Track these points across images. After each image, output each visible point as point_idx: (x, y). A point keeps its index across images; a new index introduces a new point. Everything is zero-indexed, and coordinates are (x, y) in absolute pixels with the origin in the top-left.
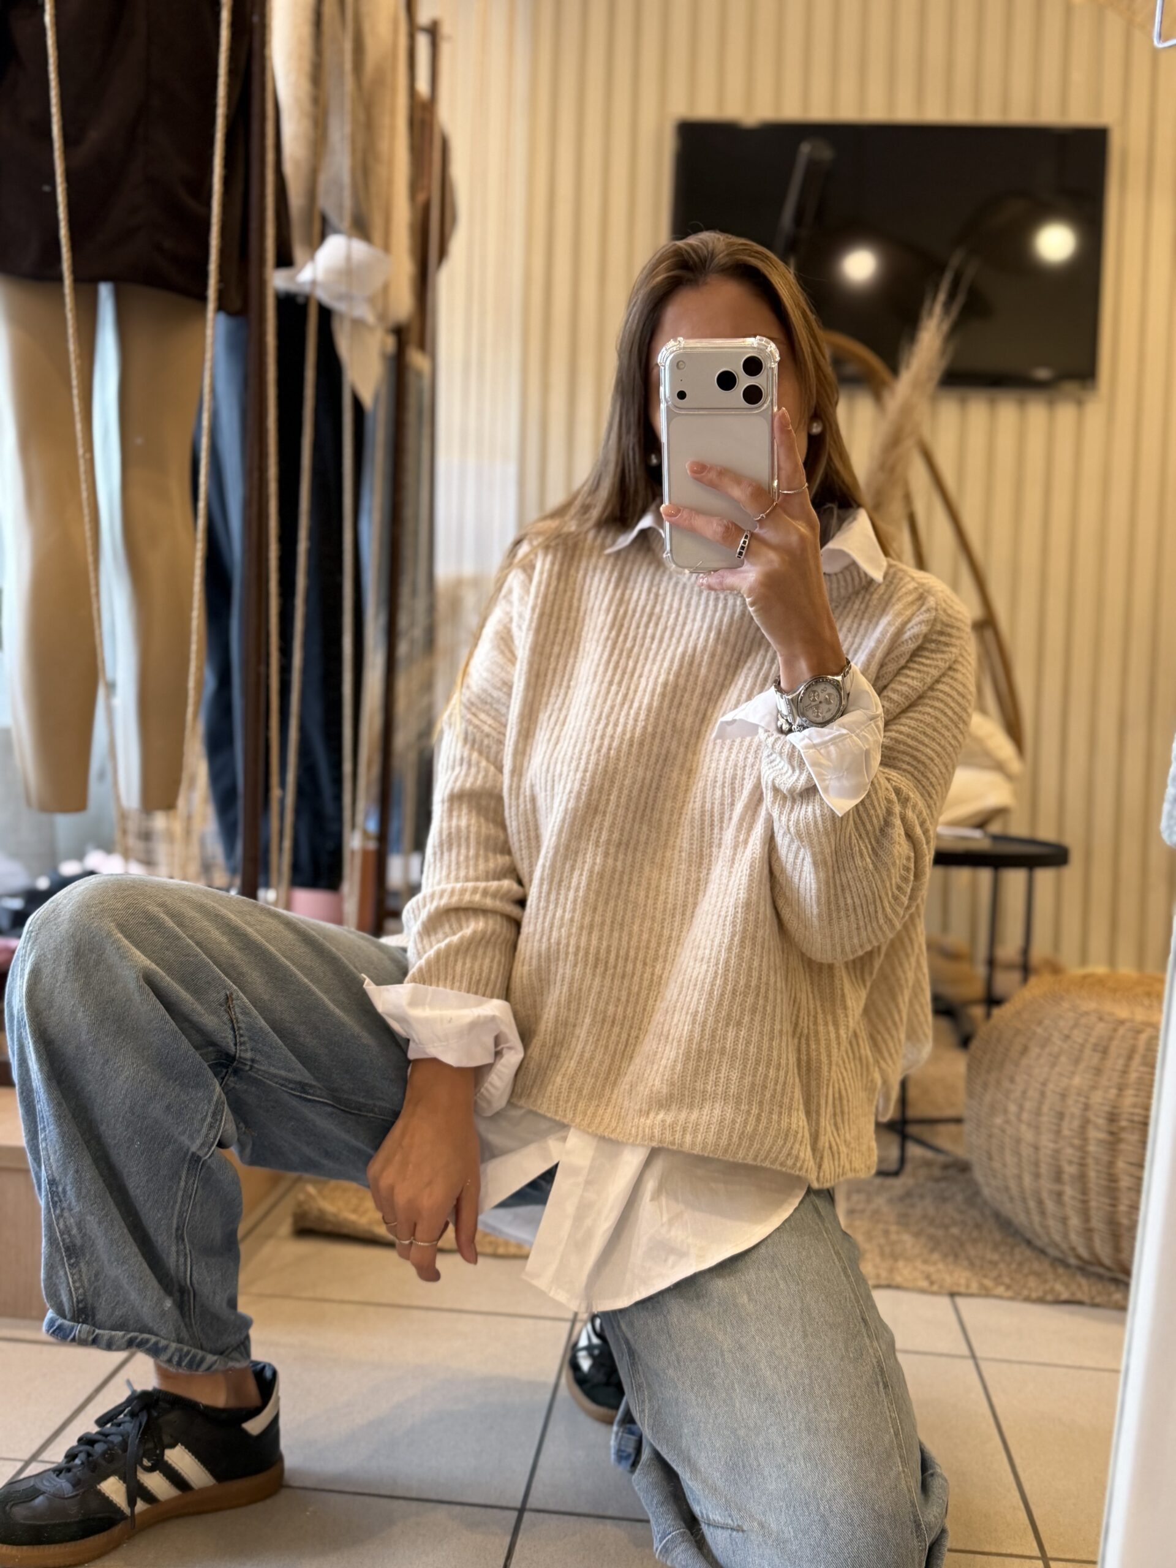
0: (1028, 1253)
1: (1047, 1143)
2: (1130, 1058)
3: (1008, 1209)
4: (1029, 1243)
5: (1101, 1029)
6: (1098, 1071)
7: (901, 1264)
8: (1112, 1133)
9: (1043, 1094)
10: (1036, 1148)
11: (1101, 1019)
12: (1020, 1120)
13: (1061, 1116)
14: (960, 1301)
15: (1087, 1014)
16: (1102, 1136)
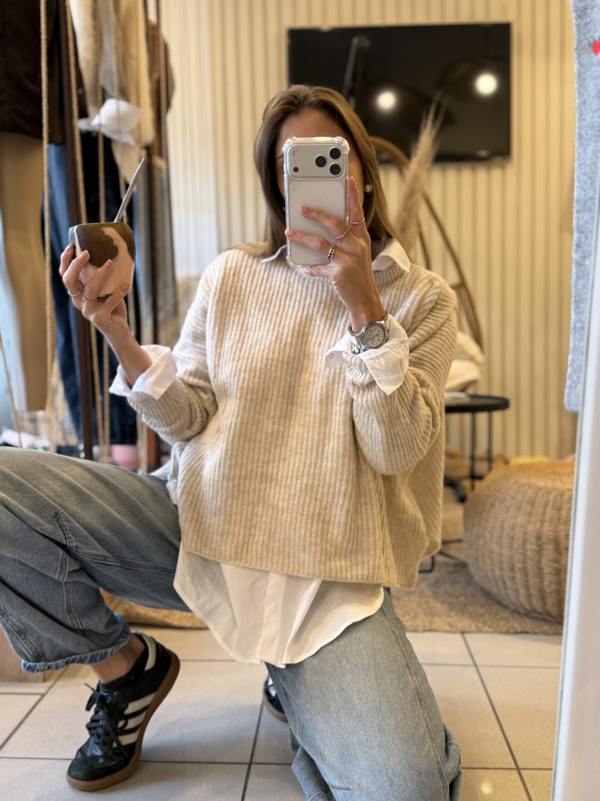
0: (499, 608)
1: (506, 552)
2: (546, 506)
3: (487, 586)
4: (499, 603)
5: (530, 493)
6: (530, 514)
7: (435, 618)
8: (539, 546)
9: (503, 528)
10: (501, 555)
11: (530, 487)
12: (491, 541)
13: (512, 538)
14: (467, 636)
15: (522, 485)
16: (534, 547)
